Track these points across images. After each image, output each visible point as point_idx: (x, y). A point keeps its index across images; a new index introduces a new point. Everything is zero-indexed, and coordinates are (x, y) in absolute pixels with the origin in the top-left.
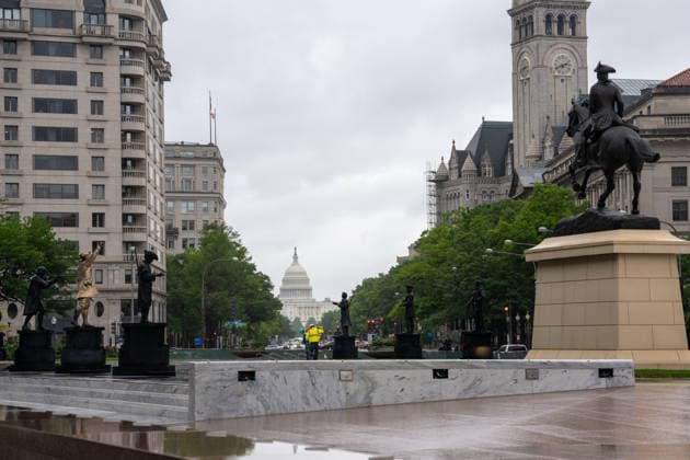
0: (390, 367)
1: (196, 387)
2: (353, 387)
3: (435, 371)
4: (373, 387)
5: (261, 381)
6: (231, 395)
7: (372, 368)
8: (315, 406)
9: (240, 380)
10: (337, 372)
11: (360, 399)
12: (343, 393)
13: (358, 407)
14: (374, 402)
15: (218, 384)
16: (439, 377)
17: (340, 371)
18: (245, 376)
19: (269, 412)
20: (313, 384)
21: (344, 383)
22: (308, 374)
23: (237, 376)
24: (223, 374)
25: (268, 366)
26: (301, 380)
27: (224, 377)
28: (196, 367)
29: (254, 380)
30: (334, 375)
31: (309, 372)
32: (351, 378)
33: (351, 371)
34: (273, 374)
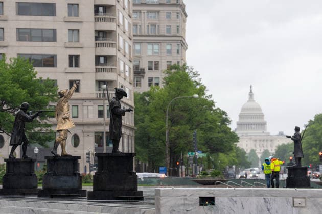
1: (162, 210)
2: (306, 213)
5: (221, 206)
9: (201, 205)
10: (291, 199)
15: (182, 208)
17: (294, 198)
18: (207, 201)
20: (269, 210)
21: (298, 209)
22: (264, 200)
23: (198, 201)
24: (186, 199)
25: (226, 193)
26: (257, 206)
27: (186, 202)
28: (161, 192)
29: (214, 205)
30: (288, 202)
31: (264, 199)
32: (303, 205)
33: (304, 198)
34: (231, 200)
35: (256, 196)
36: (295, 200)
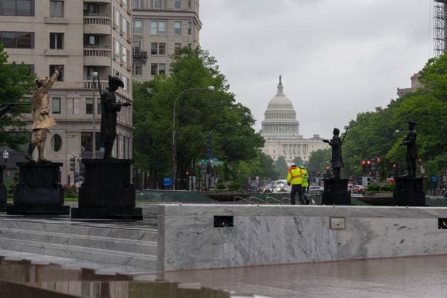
0: (388, 215)
1: (166, 232)
2: (346, 236)
3: (441, 221)
4: (369, 237)
5: (240, 228)
6: (205, 243)
7: (368, 215)
8: (301, 258)
9: (215, 226)
10: (327, 219)
11: (354, 251)
12: (333, 243)
13: (352, 260)
14: (370, 255)
15: (191, 230)
16: (444, 228)
17: (331, 217)
18: (223, 221)
19: (249, 264)
20: (300, 233)
21: (335, 231)
22: (294, 221)
23: (213, 221)
24: (196, 219)
25: (248, 211)
26: (286, 228)
27: (197, 222)
28: (166, 209)
29: (232, 226)
30: (323, 223)
31: (295, 219)
32: (343, 226)
33: (343, 217)
34: (254, 219)
35: (285, 215)
36: (332, 219)
